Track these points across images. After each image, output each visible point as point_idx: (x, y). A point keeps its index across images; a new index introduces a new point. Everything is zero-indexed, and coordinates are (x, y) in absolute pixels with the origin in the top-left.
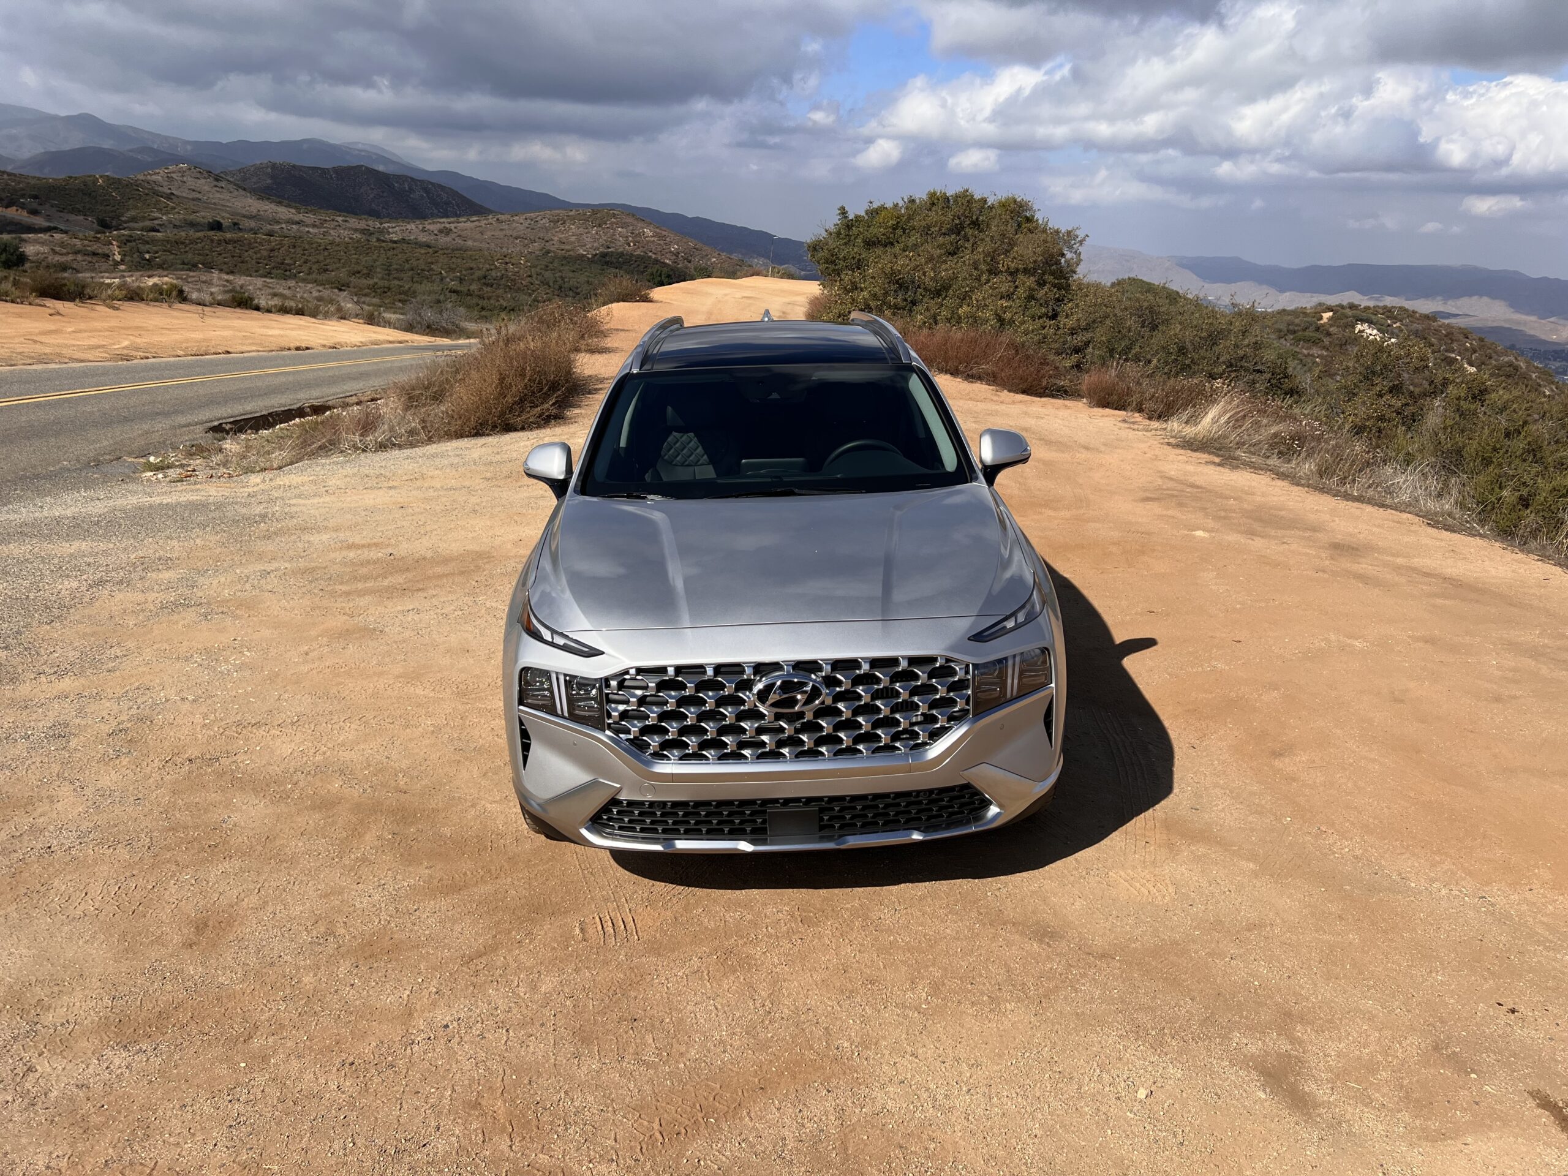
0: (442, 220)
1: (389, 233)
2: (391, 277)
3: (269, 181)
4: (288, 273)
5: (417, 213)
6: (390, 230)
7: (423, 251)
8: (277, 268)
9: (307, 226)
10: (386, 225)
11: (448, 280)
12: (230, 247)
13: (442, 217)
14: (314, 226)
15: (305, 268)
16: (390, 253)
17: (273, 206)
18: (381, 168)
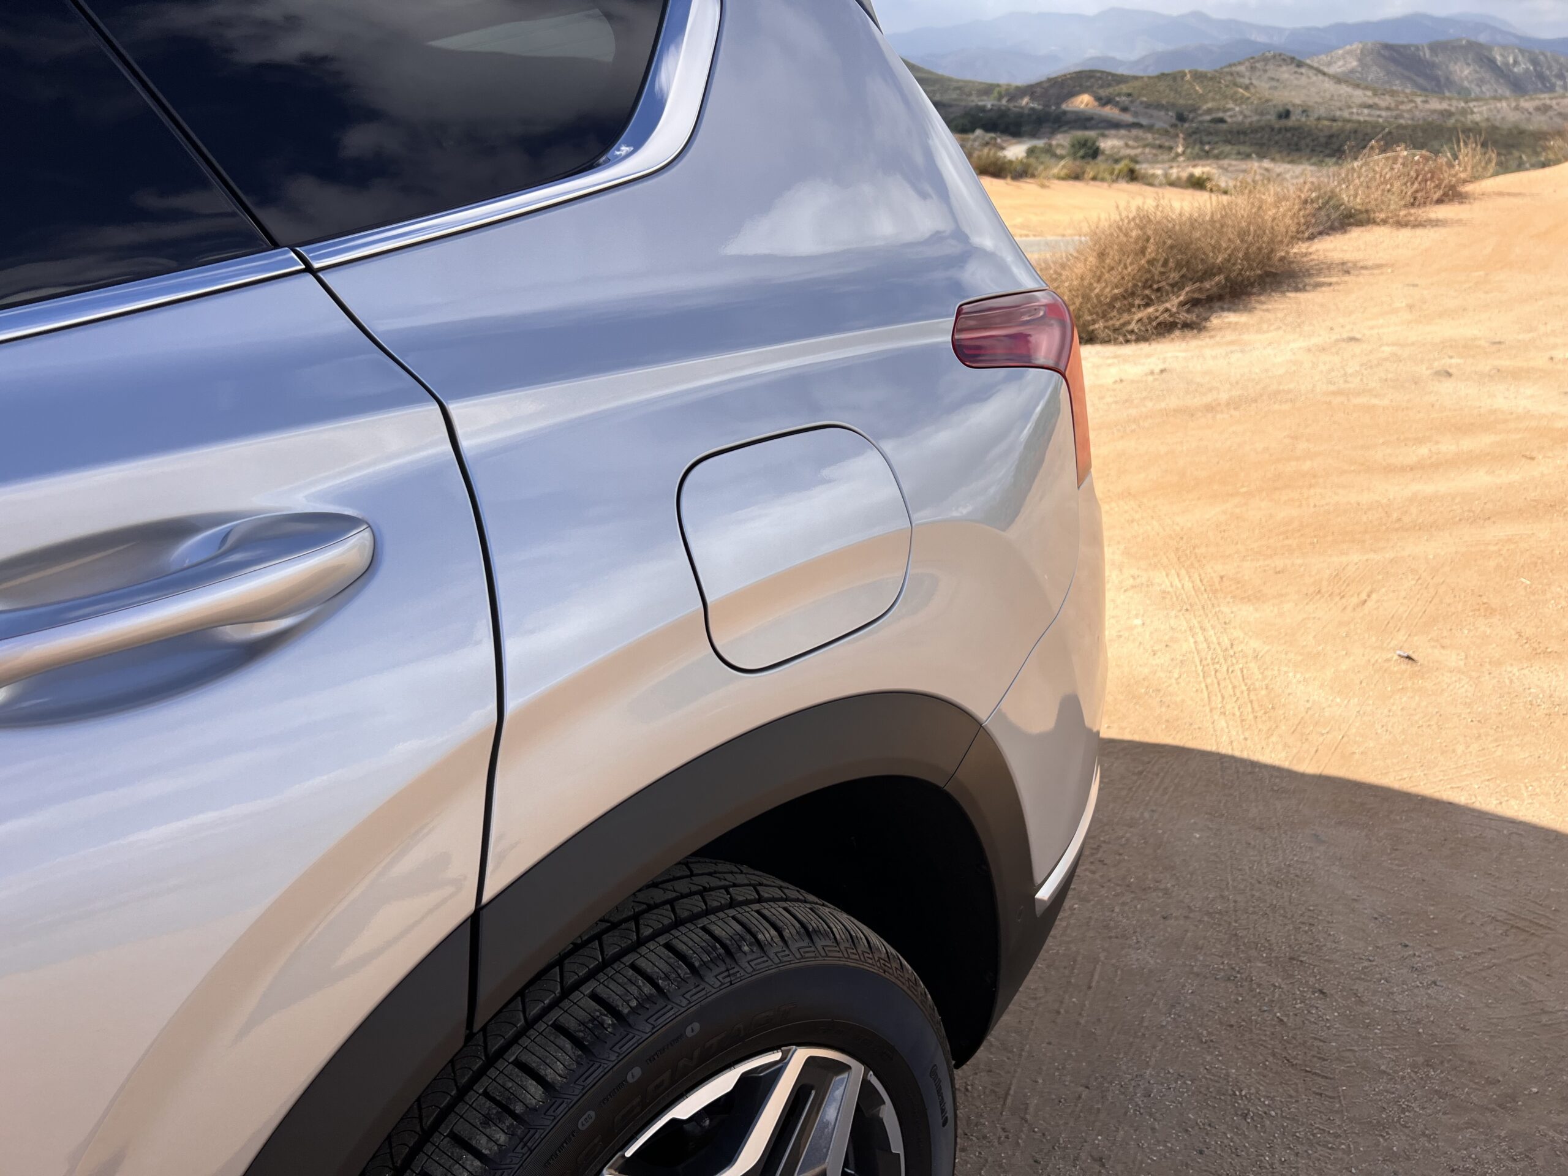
13: (1545, 92)
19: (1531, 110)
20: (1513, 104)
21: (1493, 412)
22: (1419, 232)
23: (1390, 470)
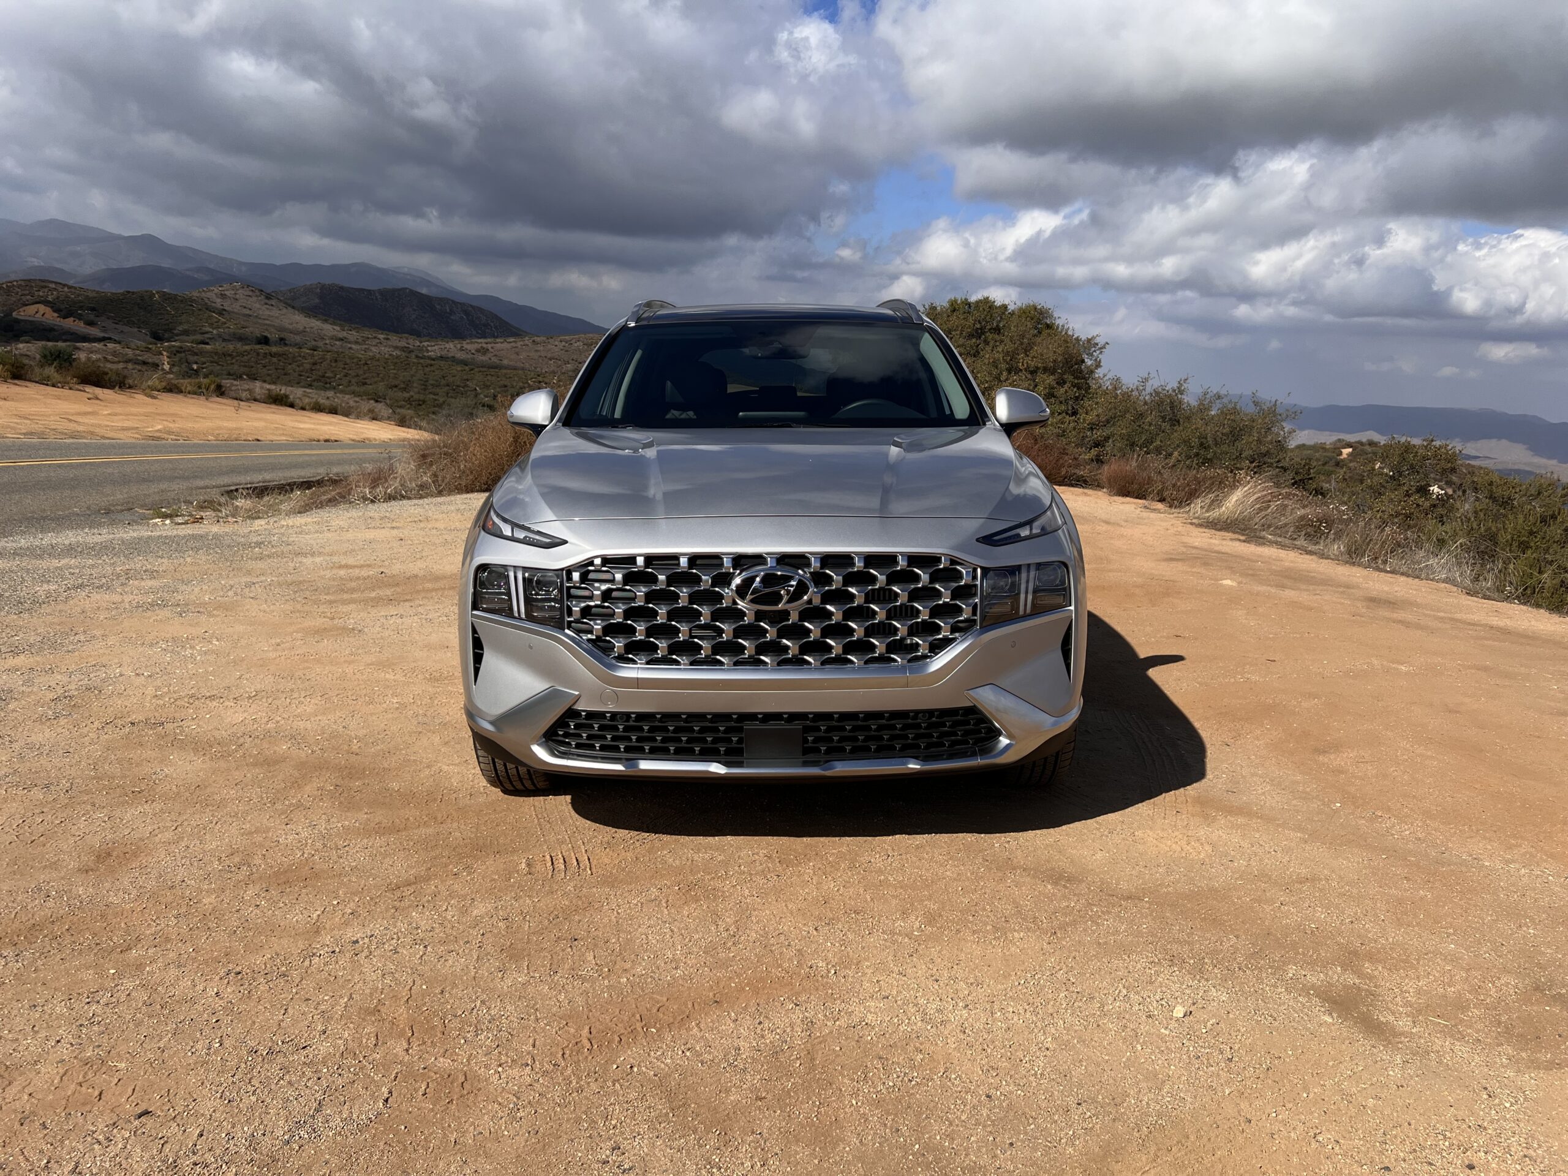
0: (479, 341)
1: (428, 351)
2: (427, 392)
3: (317, 301)
4: (328, 385)
5: (456, 334)
6: (429, 348)
7: (459, 369)
8: (318, 380)
9: (349, 343)
10: (425, 344)
11: (482, 396)
12: (275, 360)
13: (480, 338)
14: (357, 343)
15: (345, 381)
16: (427, 369)
17: (318, 323)
18: (424, 291)
19: (473, 351)
20: (459, 346)
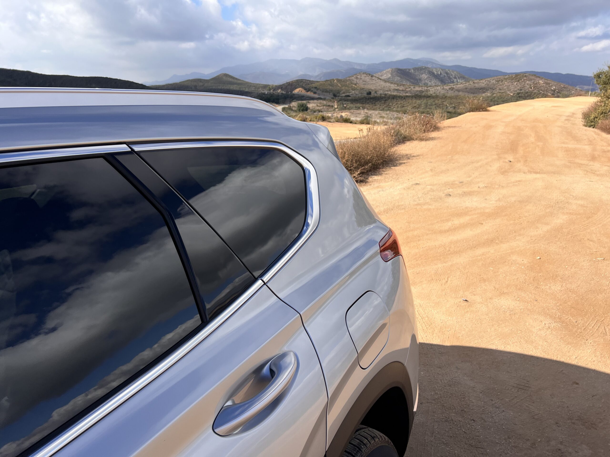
1: (430, 91)
2: (427, 108)
3: (390, 75)
4: (390, 109)
5: (443, 82)
6: (430, 90)
8: (386, 107)
9: (400, 91)
11: (449, 108)
13: (451, 83)
15: (396, 107)
19: (448, 89)
20: (442, 88)
21: (466, 208)
22: (428, 142)
23: (441, 232)
